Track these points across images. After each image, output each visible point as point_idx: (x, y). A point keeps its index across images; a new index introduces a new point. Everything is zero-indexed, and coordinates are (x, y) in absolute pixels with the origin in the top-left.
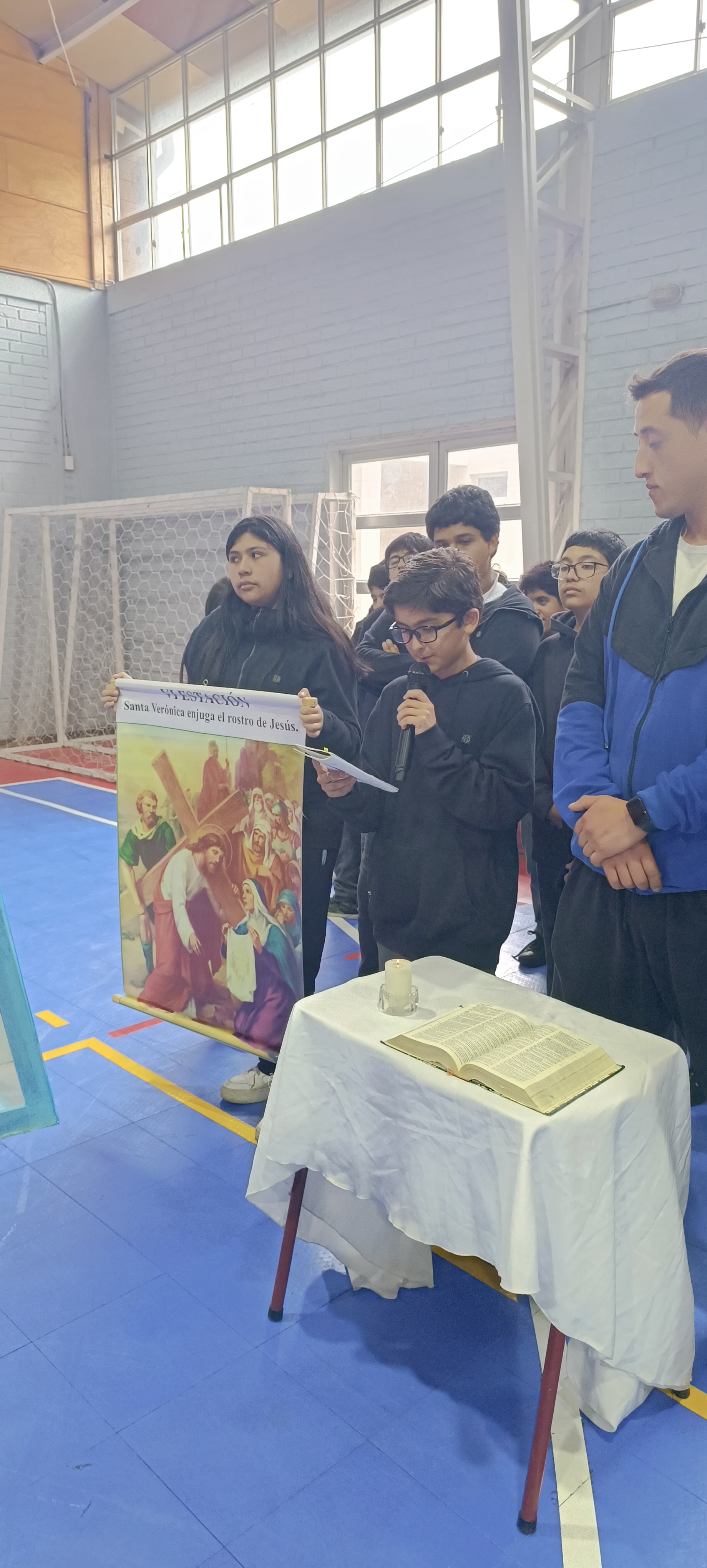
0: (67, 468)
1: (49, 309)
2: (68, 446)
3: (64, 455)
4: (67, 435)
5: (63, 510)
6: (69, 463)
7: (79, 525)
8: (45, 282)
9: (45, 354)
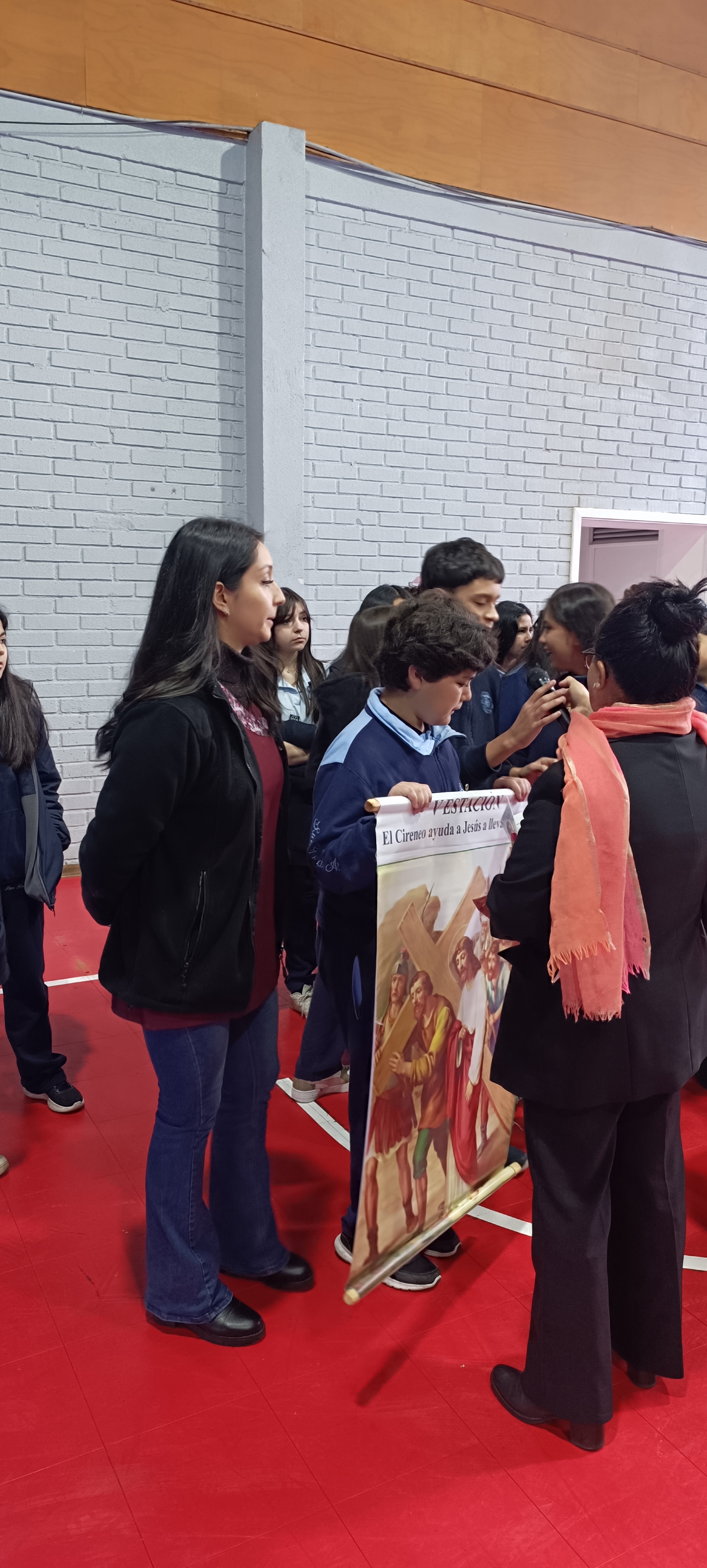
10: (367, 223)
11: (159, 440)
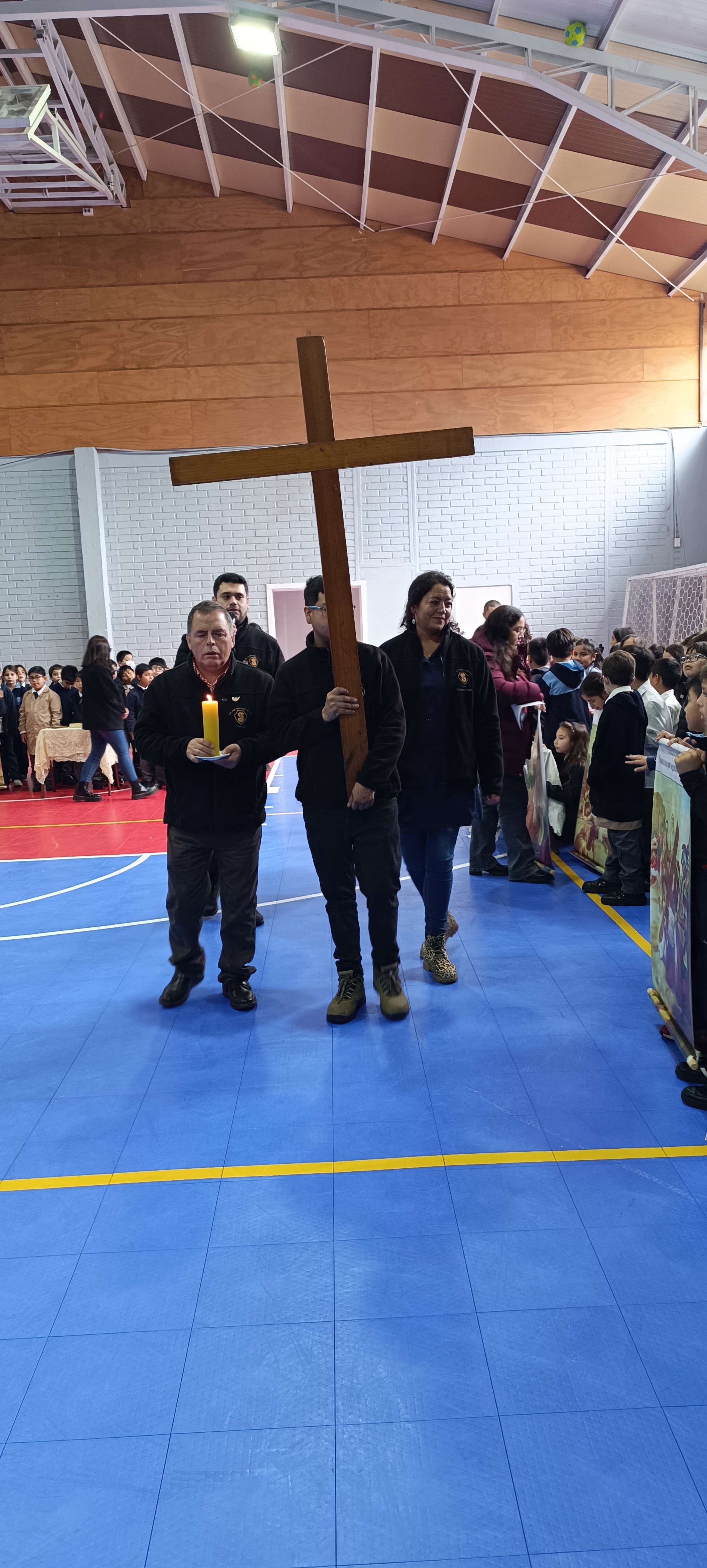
0: (675, 546)
1: (669, 446)
2: (677, 532)
3: (674, 538)
4: (677, 525)
5: (671, 573)
6: (677, 542)
7: (679, 583)
8: (666, 431)
9: (664, 475)
10: (138, 472)
11: (51, 576)
